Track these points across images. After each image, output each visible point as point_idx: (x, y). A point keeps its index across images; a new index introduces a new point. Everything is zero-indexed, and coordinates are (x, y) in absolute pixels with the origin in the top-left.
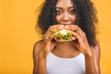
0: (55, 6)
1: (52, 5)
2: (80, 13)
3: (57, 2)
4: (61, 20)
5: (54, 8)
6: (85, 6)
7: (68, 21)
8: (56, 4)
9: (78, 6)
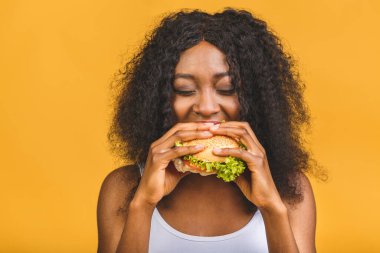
0: (173, 71)
1: (163, 67)
2: (251, 92)
3: (178, 58)
4: (190, 110)
5: (170, 75)
6: (263, 72)
7: (216, 113)
8: (175, 64)
9: (245, 71)
